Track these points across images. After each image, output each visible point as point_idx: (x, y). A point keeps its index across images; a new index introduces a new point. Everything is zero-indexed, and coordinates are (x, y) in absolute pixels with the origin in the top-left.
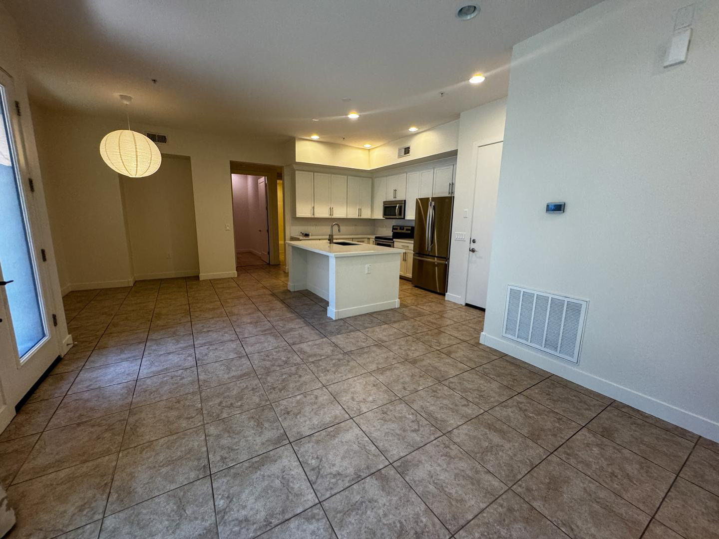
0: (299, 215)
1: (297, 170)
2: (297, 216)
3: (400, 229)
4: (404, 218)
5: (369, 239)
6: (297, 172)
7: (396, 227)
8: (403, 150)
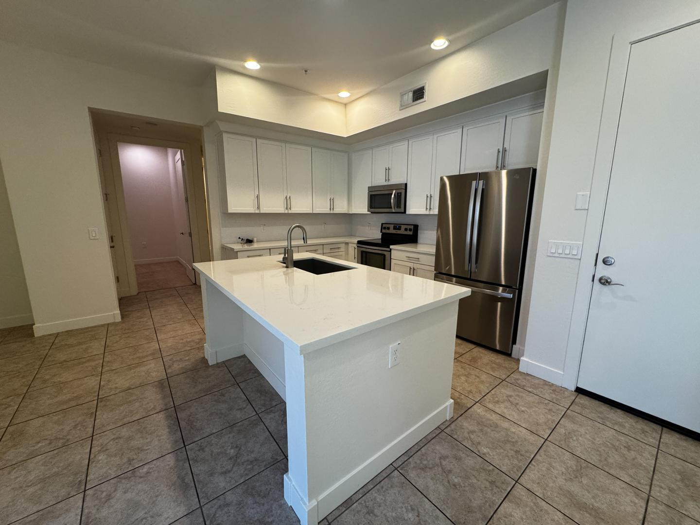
0: (232, 209)
1: (226, 132)
2: (229, 212)
3: (395, 228)
4: (405, 212)
5: (347, 244)
6: (225, 136)
7: (388, 226)
8: (411, 95)
